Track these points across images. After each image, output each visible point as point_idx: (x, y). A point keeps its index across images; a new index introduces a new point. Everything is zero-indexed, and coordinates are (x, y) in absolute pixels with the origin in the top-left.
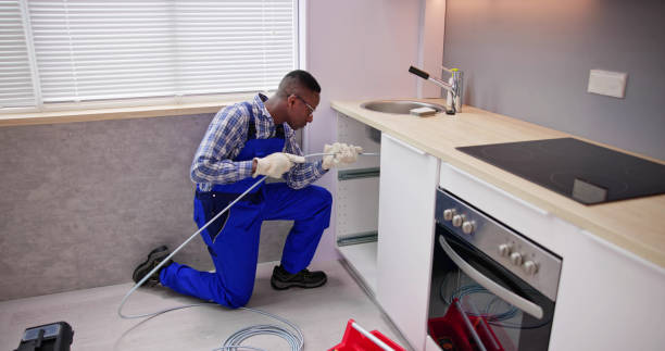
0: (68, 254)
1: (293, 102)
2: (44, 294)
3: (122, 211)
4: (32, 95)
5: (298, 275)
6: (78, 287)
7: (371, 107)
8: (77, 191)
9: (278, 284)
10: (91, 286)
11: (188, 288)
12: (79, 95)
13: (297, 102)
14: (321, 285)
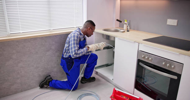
0: (19, 81)
1: (89, 29)
2: (11, 95)
3: (35, 66)
4: (6, 31)
5: (88, 79)
6: (22, 91)
7: (105, 30)
8: (21, 61)
9: (83, 82)
10: (26, 90)
11: (59, 87)
12: (22, 31)
13: (90, 29)
14: (94, 81)
